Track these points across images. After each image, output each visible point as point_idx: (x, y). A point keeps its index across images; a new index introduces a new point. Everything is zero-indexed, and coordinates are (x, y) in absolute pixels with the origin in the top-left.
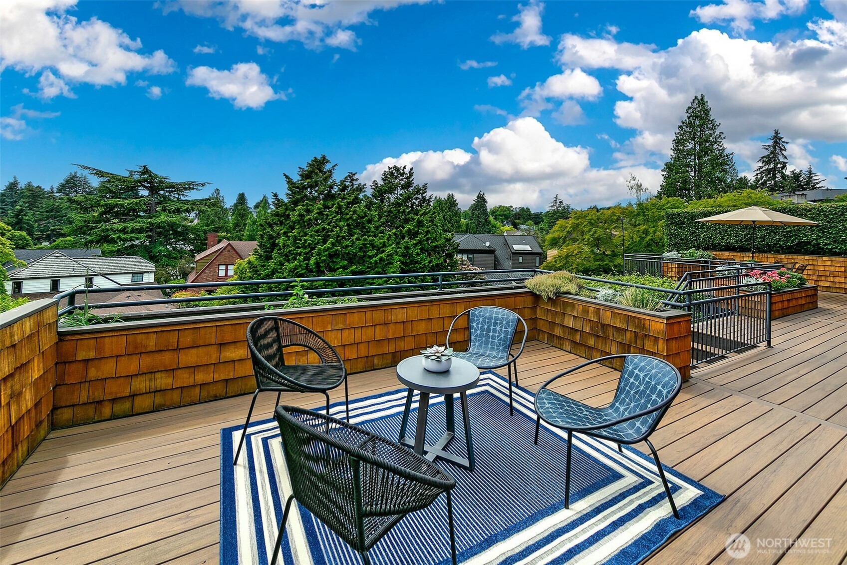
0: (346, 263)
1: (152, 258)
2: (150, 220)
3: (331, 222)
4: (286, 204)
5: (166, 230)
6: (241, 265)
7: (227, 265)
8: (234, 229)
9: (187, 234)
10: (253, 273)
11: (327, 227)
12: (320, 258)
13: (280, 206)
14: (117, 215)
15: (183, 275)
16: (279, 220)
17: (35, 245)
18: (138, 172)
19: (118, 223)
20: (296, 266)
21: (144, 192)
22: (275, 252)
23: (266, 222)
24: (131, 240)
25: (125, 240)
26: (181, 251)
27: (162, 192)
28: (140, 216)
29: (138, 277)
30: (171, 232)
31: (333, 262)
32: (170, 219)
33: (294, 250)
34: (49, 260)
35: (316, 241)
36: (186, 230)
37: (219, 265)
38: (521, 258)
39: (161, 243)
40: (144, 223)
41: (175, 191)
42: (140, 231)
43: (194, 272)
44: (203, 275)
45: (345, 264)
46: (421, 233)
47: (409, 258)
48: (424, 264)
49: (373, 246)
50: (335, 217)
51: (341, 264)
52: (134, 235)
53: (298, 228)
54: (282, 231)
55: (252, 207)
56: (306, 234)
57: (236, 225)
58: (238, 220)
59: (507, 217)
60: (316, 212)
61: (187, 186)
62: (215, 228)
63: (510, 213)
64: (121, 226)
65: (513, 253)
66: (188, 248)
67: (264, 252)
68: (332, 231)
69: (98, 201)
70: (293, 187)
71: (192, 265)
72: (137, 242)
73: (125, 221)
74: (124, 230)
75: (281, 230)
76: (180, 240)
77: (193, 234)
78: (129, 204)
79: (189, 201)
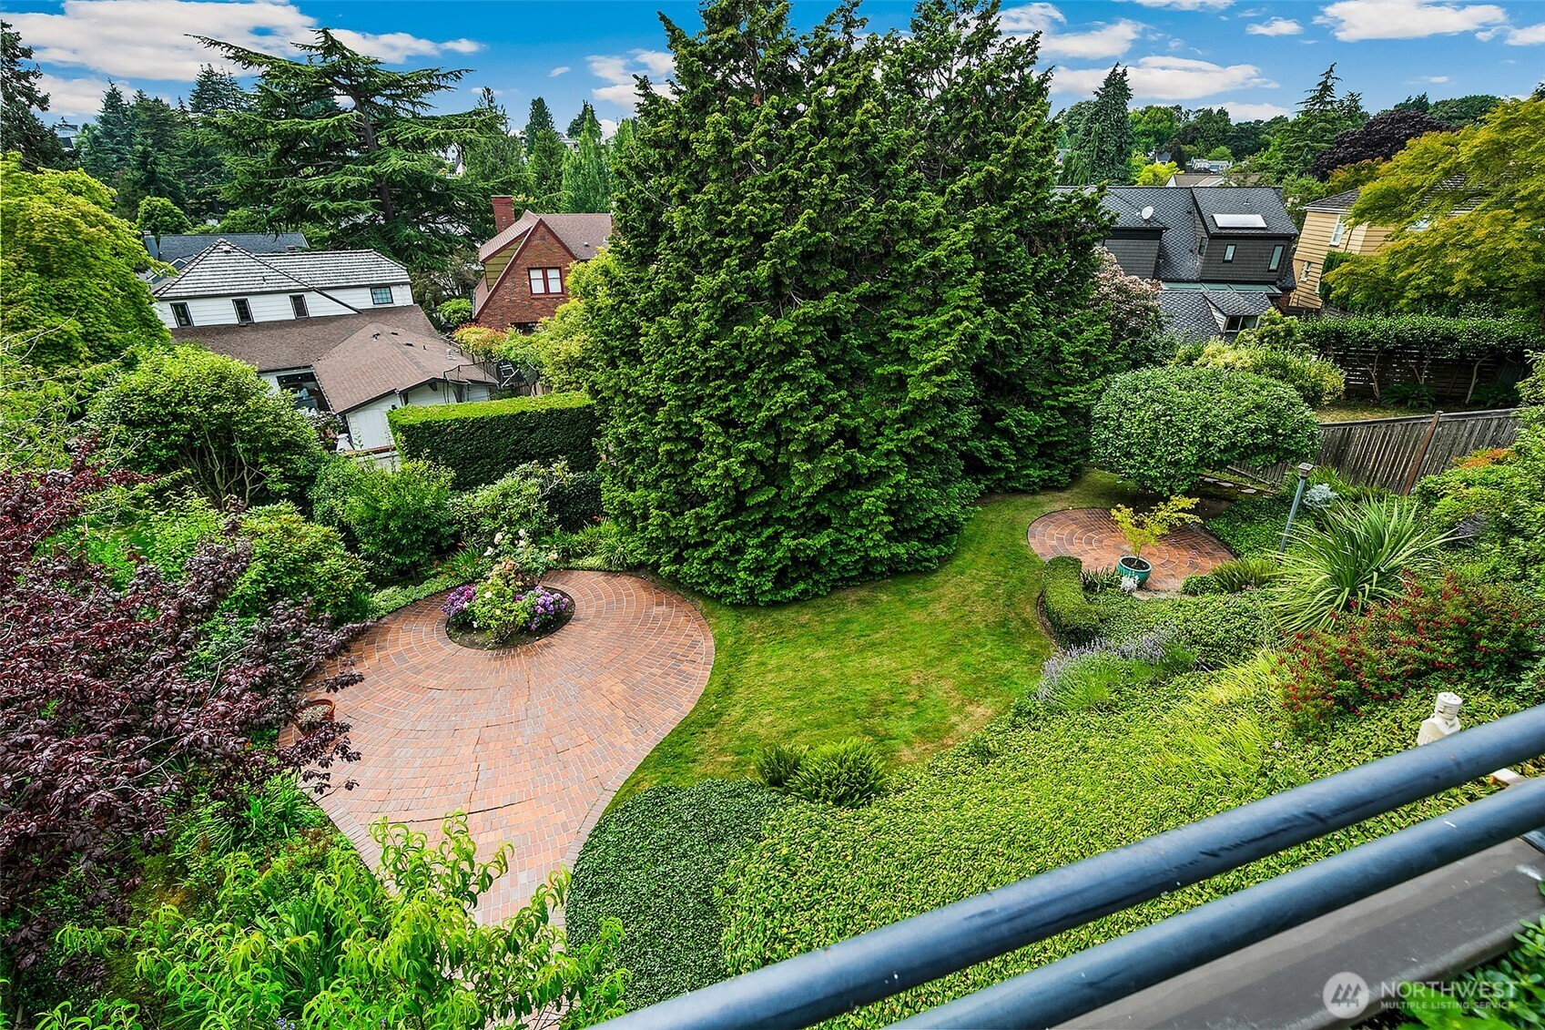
0: (843, 274)
1: (400, 253)
2: (370, 167)
3: (803, 159)
4: (678, 110)
5: (409, 192)
6: (582, 274)
7: (544, 270)
8: (539, 185)
9: (452, 198)
10: (617, 299)
11: (795, 174)
12: (783, 263)
13: (660, 117)
14: (307, 159)
15: (463, 287)
16: (663, 157)
17: (195, 225)
18: (317, 49)
19: (314, 175)
20: (724, 283)
21: (344, 101)
22: (662, 245)
23: (628, 164)
24: (347, 213)
25: (335, 215)
26: (447, 238)
27: (379, 100)
28: (351, 159)
29: (382, 294)
30: (419, 195)
31: (813, 273)
32: (409, 164)
33: (713, 241)
34: (215, 258)
35: (768, 216)
36: (447, 189)
37: (529, 269)
38: (1230, 250)
39: (407, 222)
40: (362, 175)
41: (403, 95)
42: (359, 193)
43: (483, 285)
44: (501, 292)
45: (841, 277)
46: (1023, 187)
47: (985, 257)
48: (1024, 274)
49: (908, 225)
50: (811, 144)
51: (831, 278)
52: (349, 202)
53: (717, 180)
54: (675, 190)
55: (565, 133)
56: (737, 198)
57: (543, 177)
58: (543, 165)
59: (1160, 137)
60: (761, 129)
61: (425, 82)
62: (502, 182)
63: (1170, 127)
64: (319, 182)
65: (1213, 237)
66: (460, 230)
67: (636, 245)
68: (807, 185)
69: (261, 125)
70: (692, 54)
71: (474, 267)
72: (361, 219)
73: (325, 173)
74: (328, 192)
75: (672, 186)
76: (440, 213)
77: (462, 197)
78: (321, 130)
79: (438, 119)
